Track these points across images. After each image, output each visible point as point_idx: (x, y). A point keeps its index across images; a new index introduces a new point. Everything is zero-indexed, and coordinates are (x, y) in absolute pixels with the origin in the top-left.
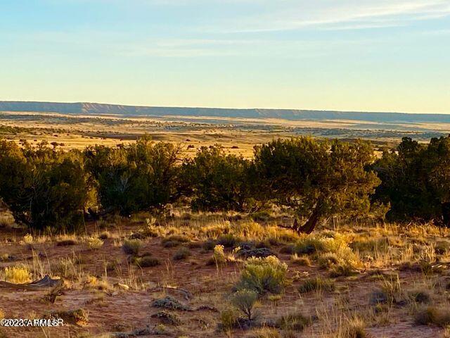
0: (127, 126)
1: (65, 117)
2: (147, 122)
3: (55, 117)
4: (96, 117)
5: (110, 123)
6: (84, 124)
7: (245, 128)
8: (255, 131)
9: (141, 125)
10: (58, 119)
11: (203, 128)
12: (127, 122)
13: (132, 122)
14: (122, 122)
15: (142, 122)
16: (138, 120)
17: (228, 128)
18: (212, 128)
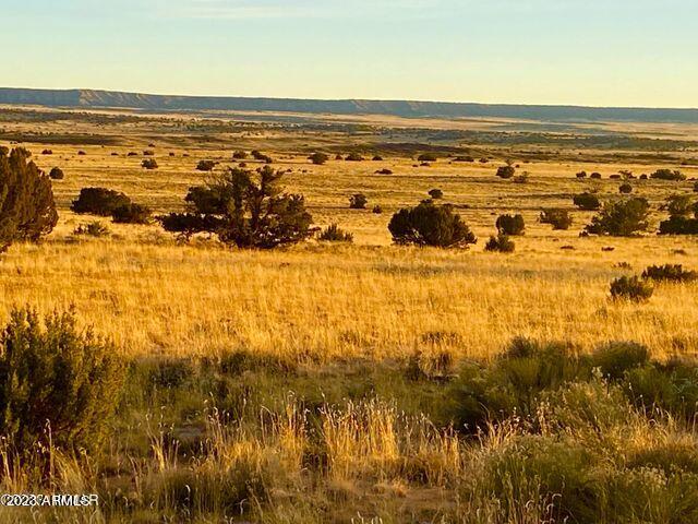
0: (128, 125)
1: (33, 112)
2: (162, 120)
3: (17, 112)
4: (82, 111)
5: (103, 120)
6: (60, 122)
7: (312, 128)
8: (327, 133)
9: (151, 123)
10: (22, 115)
11: (245, 129)
12: (130, 119)
13: (137, 120)
14: (122, 119)
15: (153, 120)
16: (149, 116)
17: (285, 129)
18: (261, 129)
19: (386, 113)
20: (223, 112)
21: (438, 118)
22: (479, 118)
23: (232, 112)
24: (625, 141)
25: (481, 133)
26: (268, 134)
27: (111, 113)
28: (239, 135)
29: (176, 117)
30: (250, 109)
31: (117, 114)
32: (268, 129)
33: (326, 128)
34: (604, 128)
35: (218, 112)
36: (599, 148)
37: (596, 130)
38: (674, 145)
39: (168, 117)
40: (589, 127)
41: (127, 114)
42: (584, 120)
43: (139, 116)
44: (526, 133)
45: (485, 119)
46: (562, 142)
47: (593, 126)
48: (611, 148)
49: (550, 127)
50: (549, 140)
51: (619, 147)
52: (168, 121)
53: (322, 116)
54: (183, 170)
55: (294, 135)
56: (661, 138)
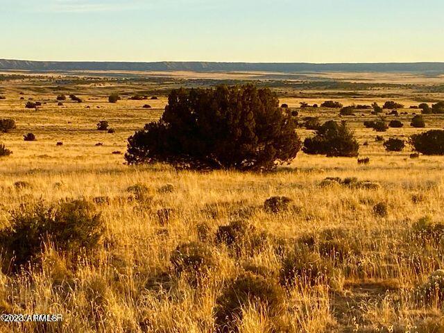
0: (17, 81)
2: (39, 77)
7: (136, 81)
8: (146, 83)
9: (32, 80)
11: (93, 82)
12: (19, 77)
13: (23, 77)
14: (14, 77)
15: (34, 77)
16: (32, 75)
17: (119, 81)
18: (103, 82)
19: (185, 70)
20: (82, 71)
21: (220, 73)
22: (246, 72)
23: (87, 71)
24: (335, 84)
25: (243, 81)
26: (108, 85)
27: (7, 73)
28: (89, 86)
29: (50, 75)
30: (100, 69)
31: (11, 74)
32: (107, 81)
33: (146, 80)
34: (324, 76)
35: (79, 71)
36: (318, 89)
37: (319, 78)
38: (365, 86)
39: (45, 75)
40: (314, 76)
41: (17, 74)
42: (311, 72)
43: (25, 75)
44: (272, 81)
45: (249, 73)
46: (295, 86)
47: (317, 76)
48: (326, 89)
49: (290, 77)
50: (286, 85)
51: (330, 88)
52: (43, 78)
53: (145, 73)
54: (18, 108)
55: (125, 85)
56: (357, 82)
